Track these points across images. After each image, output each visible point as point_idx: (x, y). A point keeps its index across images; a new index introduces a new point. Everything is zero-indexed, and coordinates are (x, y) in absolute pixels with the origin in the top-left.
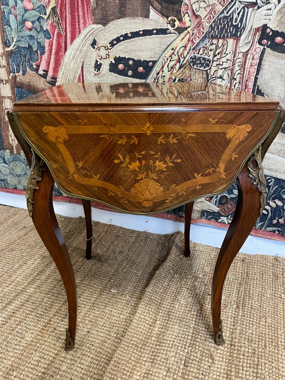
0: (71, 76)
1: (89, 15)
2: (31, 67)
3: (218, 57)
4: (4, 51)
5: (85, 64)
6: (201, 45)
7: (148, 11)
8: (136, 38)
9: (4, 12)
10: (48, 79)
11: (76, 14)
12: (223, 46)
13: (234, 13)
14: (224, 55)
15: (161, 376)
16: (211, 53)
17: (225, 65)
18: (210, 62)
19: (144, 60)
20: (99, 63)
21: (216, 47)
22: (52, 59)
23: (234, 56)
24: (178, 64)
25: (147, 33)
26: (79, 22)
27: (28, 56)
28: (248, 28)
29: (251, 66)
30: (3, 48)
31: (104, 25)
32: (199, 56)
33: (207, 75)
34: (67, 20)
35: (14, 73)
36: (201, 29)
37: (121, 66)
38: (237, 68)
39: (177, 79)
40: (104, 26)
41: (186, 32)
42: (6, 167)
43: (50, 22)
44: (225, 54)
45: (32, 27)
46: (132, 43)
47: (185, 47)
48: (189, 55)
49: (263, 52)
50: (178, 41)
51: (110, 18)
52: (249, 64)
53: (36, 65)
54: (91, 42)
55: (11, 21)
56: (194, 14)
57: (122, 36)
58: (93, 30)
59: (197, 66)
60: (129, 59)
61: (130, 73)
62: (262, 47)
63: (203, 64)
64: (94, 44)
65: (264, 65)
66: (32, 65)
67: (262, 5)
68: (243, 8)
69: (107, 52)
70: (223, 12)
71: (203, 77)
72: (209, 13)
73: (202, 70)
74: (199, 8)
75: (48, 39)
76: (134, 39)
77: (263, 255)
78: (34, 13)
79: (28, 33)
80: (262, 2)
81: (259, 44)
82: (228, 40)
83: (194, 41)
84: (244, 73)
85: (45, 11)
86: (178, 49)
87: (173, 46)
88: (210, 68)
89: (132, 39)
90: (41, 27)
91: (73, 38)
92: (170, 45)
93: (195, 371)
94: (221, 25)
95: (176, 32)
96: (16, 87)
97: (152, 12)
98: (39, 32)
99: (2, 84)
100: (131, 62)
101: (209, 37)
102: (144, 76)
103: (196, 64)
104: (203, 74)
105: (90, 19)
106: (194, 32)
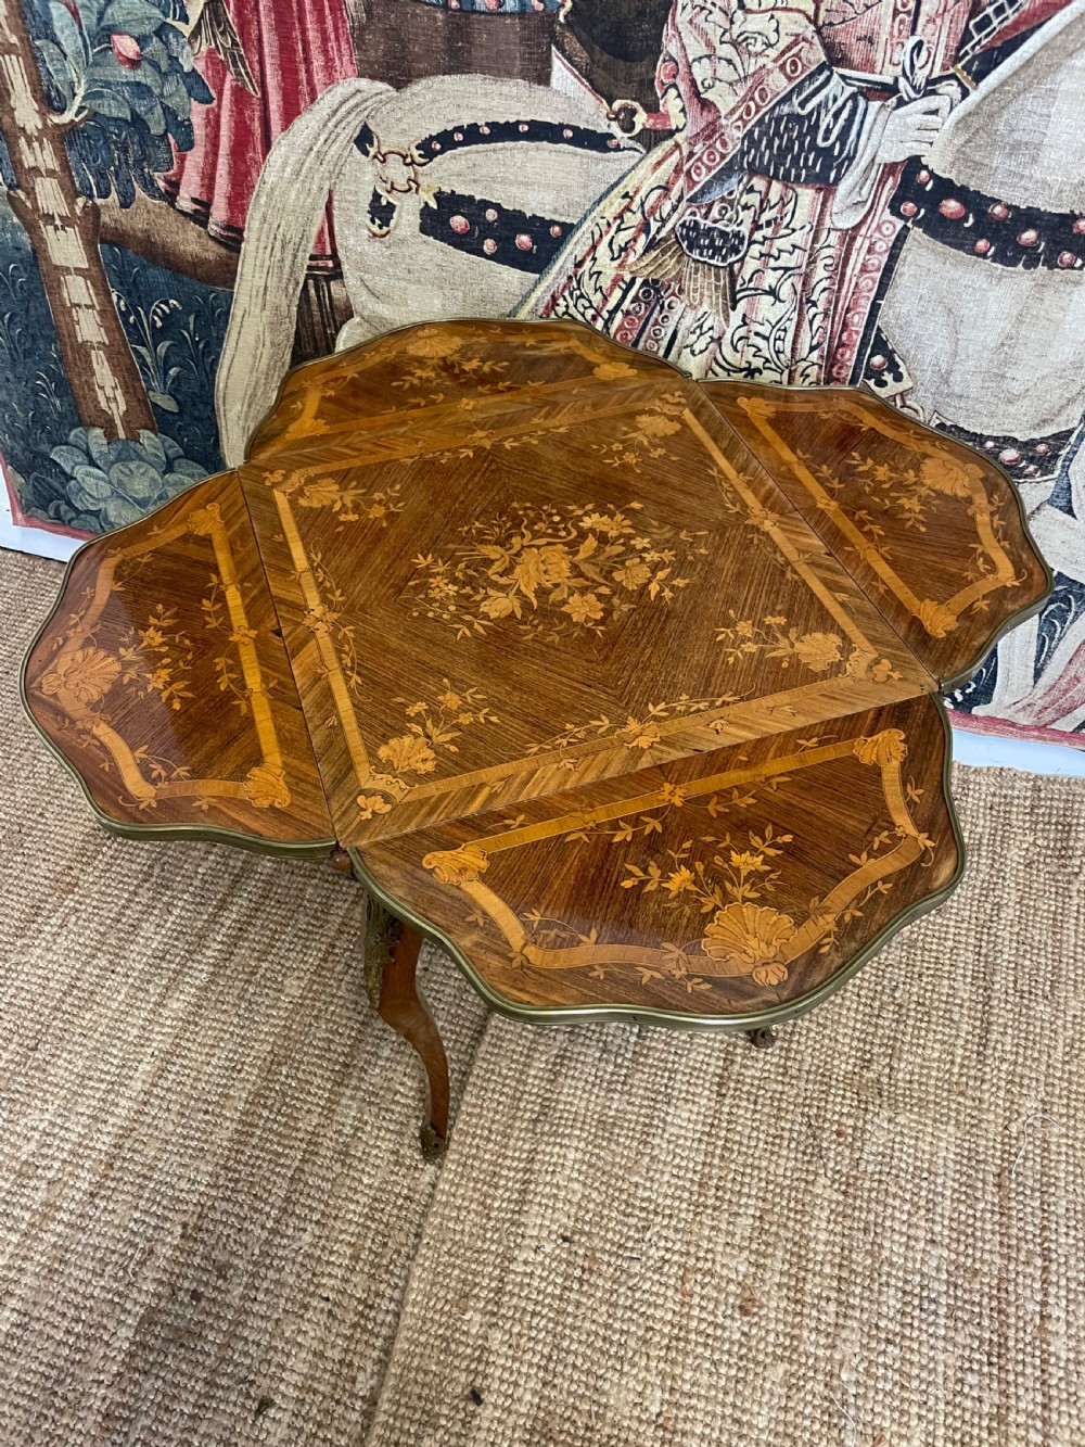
0: (292, 232)
1: (344, 46)
2: (149, 184)
3: (767, 232)
4: (45, 124)
5: (336, 197)
6: (717, 193)
7: (547, 64)
8: (507, 144)
10: (213, 228)
11: (297, 34)
12: (784, 205)
13: (823, 112)
14: (783, 232)
15: (590, 1060)
16: (747, 216)
17: (785, 261)
18: (741, 242)
19: (534, 216)
20: (384, 203)
21: (762, 202)
22: (220, 166)
23: (815, 239)
24: (643, 237)
25: (543, 132)
26: (307, 61)
27: (134, 149)
28: (862, 162)
29: (864, 269)
30: (43, 115)
31: (399, 85)
32: (709, 223)
33: (733, 277)
34: (266, 50)
35: (91, 197)
36: (718, 145)
37: (458, 222)
38: (820, 273)
39: (639, 281)
40: (398, 88)
41: (669, 143)
42: (98, 478)
43: (204, 45)
44: (787, 227)
45: (138, 55)
46: (494, 156)
47: (666, 189)
48: (676, 216)
49: (901, 238)
50: (642, 172)
51: (416, 65)
52: (859, 266)
53: (167, 181)
55: (57, 25)
56: (697, 94)
57: (459, 129)
58: (359, 96)
59: (701, 254)
60: (486, 204)
61: (489, 245)
62: (900, 224)
63: (721, 248)
64: (364, 139)
65: (901, 275)
66: (152, 181)
67: (913, 95)
68: (853, 97)
69: (409, 172)
70: (787, 99)
71: (717, 287)
72: (743, 100)
73: (717, 267)
74: (714, 79)
75: (201, 102)
76: (500, 145)
78: (142, 9)
79: (125, 73)
80: (914, 87)
81: (892, 213)
82: (799, 190)
83: (695, 177)
84: (840, 289)
86: (642, 193)
87: (629, 185)
88: (742, 260)
89: (493, 145)
90: (173, 59)
91: (291, 113)
92: (617, 184)
93: (661, 1046)
94: (781, 139)
95: (638, 146)
96: (103, 242)
97: (559, 67)
98: (164, 75)
99: (50, 228)
100: (491, 215)
101: (741, 169)
102: (535, 262)
103: (699, 247)
104: (718, 279)
105: (346, 58)
106: (696, 149)
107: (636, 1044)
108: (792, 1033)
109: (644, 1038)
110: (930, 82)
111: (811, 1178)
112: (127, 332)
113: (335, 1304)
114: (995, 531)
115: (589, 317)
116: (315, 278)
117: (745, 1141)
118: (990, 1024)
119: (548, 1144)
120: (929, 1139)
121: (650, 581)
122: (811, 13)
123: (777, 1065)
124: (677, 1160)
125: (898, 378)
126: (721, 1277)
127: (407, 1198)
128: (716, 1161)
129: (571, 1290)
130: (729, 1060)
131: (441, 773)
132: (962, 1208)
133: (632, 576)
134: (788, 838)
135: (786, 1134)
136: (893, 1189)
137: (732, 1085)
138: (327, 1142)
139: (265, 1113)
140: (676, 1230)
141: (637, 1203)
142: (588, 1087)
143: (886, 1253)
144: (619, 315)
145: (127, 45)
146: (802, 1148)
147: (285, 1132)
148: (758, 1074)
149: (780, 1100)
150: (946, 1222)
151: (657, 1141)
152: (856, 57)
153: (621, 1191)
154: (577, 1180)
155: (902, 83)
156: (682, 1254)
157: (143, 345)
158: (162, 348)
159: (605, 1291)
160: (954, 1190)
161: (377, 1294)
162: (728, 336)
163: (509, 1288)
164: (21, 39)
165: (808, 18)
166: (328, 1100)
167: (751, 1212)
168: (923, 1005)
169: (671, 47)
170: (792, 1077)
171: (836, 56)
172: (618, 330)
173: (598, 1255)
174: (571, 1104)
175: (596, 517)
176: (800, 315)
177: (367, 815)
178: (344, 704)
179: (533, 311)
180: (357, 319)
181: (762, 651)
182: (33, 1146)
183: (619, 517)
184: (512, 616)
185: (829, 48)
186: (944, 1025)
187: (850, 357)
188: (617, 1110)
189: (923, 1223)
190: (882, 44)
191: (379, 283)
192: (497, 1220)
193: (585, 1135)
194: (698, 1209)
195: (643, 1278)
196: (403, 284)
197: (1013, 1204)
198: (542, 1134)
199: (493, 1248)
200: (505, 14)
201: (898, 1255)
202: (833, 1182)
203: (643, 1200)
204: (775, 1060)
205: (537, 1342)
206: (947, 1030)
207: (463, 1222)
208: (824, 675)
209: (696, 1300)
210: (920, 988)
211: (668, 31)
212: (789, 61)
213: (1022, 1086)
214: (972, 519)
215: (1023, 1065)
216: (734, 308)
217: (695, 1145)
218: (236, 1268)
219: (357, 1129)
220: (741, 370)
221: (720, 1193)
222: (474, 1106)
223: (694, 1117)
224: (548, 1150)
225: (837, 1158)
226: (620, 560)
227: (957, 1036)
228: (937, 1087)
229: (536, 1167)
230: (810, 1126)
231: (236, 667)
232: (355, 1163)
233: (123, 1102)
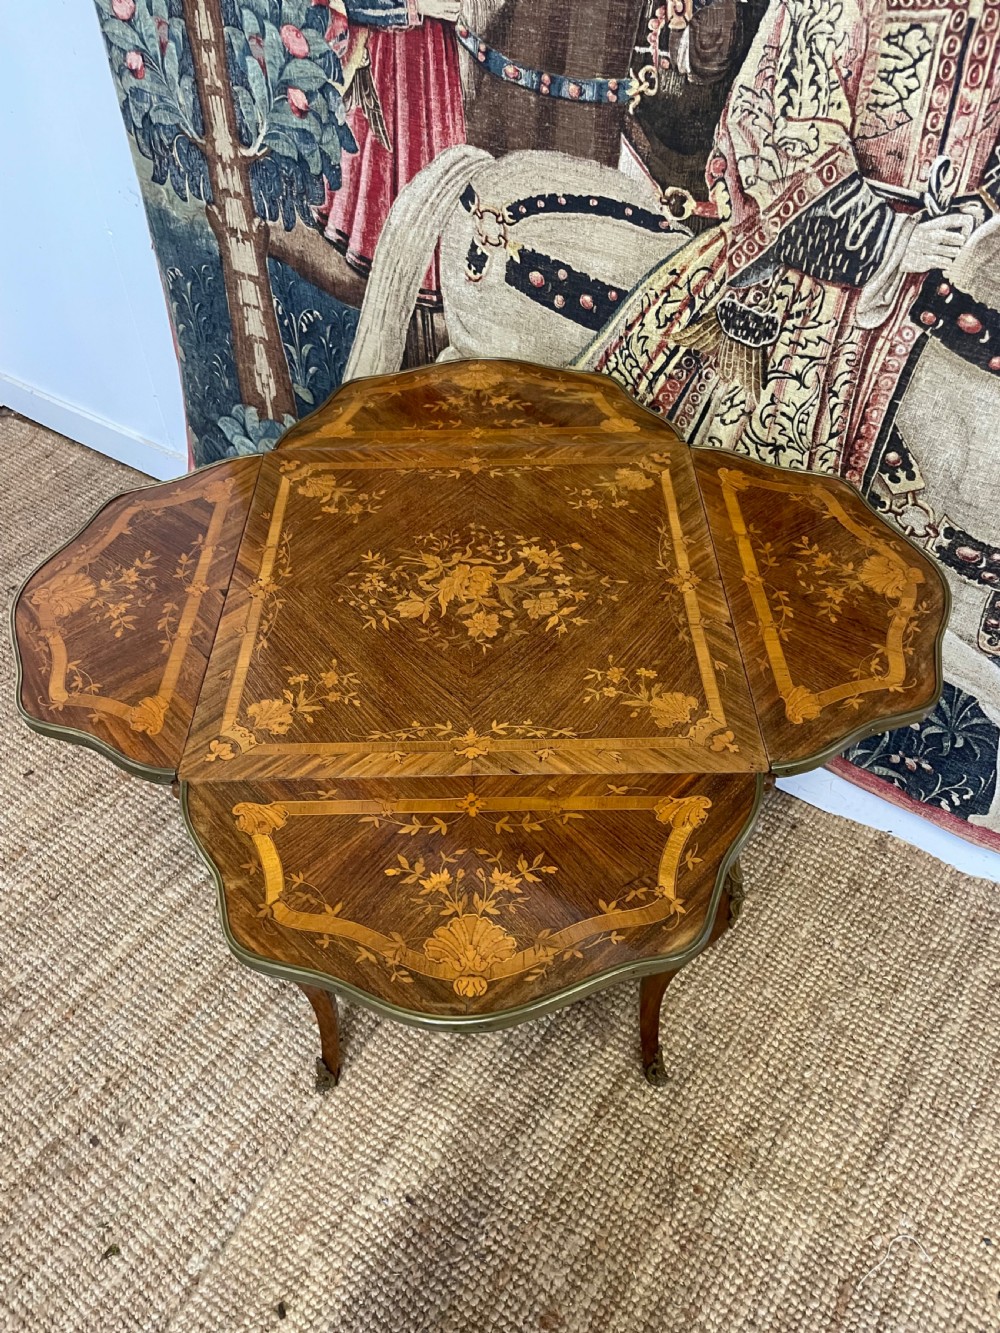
0: (408, 267)
1: (457, 117)
2: (306, 213)
3: (797, 322)
4: (236, 155)
5: (443, 243)
6: (753, 281)
7: (617, 149)
8: (579, 214)
9: (231, 45)
10: (350, 256)
11: (422, 102)
12: (813, 300)
13: (852, 218)
14: (811, 323)
15: (491, 1046)
16: (780, 304)
17: (812, 350)
18: (775, 328)
19: (596, 280)
20: (479, 252)
21: (794, 293)
22: (358, 206)
23: (839, 335)
24: (688, 311)
25: (609, 208)
26: (429, 126)
27: (298, 183)
28: (887, 268)
29: (884, 369)
30: (235, 147)
32: (745, 307)
33: (766, 358)
34: (399, 113)
35: (264, 218)
36: (757, 237)
37: (536, 277)
38: (842, 366)
39: (682, 350)
40: (496, 157)
41: (715, 231)
43: (354, 105)
44: (814, 320)
45: (306, 106)
46: (568, 224)
47: (711, 271)
48: (717, 296)
49: (920, 344)
50: (690, 253)
51: (511, 139)
52: (879, 365)
53: (320, 213)
54: (458, 189)
55: (251, 75)
56: (741, 189)
57: (541, 197)
58: (466, 160)
59: (736, 334)
60: (559, 265)
62: (919, 331)
63: (755, 331)
64: (468, 197)
65: (918, 380)
66: (309, 212)
67: (938, 211)
68: (881, 207)
69: (500, 229)
70: (822, 202)
71: (749, 366)
72: (781, 199)
73: (750, 347)
74: (757, 177)
76: (573, 215)
77: (854, 823)
78: (311, 69)
79: (295, 121)
80: (939, 204)
81: (913, 320)
82: (827, 287)
83: (735, 263)
84: (860, 384)
85: (340, 71)
86: (689, 272)
87: (677, 263)
88: (774, 344)
89: (568, 214)
90: (331, 113)
91: (414, 169)
93: (560, 1053)
94: (814, 238)
95: (687, 229)
96: (270, 256)
97: (626, 154)
98: (324, 126)
99: (234, 240)
100: (562, 274)
101: (778, 261)
102: (596, 320)
103: (734, 327)
104: (750, 357)
105: (458, 127)
106: (738, 239)
107: (537, 1044)
108: (688, 1079)
109: (547, 1042)
110: (955, 200)
111: (656, 1221)
112: (282, 332)
113: (198, 1187)
114: (906, 636)
115: (635, 375)
116: (423, 309)
117: (605, 1167)
118: (893, 1131)
119: (425, 1109)
120: (785, 1223)
121: (553, 614)
122: (848, 125)
123: (662, 1105)
124: (536, 1163)
125: (911, 477)
126: (535, 1284)
127: (290, 1117)
128: (571, 1176)
129: (397, 1247)
130: (618, 1084)
131: (290, 738)
132: (795, 1301)
133: (541, 606)
134: (552, 870)
135: (646, 1173)
136: (731, 1260)
137: (612, 1110)
138: (243, 1047)
139: (204, 1006)
140: (511, 1227)
141: (485, 1189)
142: (480, 1070)
143: (702, 1318)
144: (662, 378)
145: (298, 98)
146: (656, 1191)
147: (215, 1028)
148: (641, 1108)
149: (651, 1138)
150: (773, 1309)
151: (524, 1139)
152: (885, 171)
153: (475, 1173)
154: (439, 1150)
155: (928, 199)
156: (507, 1250)
157: (293, 344)
158: (306, 349)
159: (427, 1258)
160: (793, 1281)
161: (235, 1192)
162: (758, 412)
163: (345, 1226)
164: (224, 83)
165: (845, 129)
166: (258, 1011)
167: (586, 1234)
168: (830, 1092)
169: (722, 145)
170: (671, 1121)
171: (867, 168)
172: (661, 391)
173: (432, 1224)
174: (460, 1080)
175: (535, 549)
176: (823, 402)
177: (212, 758)
178: (244, 661)
179: (590, 363)
180: (451, 348)
181: (619, 698)
182: (21, 977)
183: (556, 553)
184: (419, 619)
185: (861, 158)
186: (843, 1119)
187: (868, 448)
188: (498, 1099)
189: (749, 1302)
190: (910, 161)
191: (471, 319)
192: (357, 1162)
193: (460, 1112)
194: (539, 1214)
195: (465, 1259)
196: (488, 323)
197: (849, 1314)
198: (424, 1099)
199: (345, 1186)
200: (585, 102)
201: (713, 1323)
202: (675, 1233)
203: (491, 1188)
204: (661, 1100)
205: (351, 1283)
206: (844, 1125)
207: (327, 1154)
208: (666, 732)
209: (504, 1298)
210: (833, 1075)
211: (719, 129)
212: (826, 168)
213: (903, 1202)
214: (889, 620)
215: (912, 1183)
216: (764, 387)
217: (557, 1155)
218: (133, 1129)
219: (272, 1044)
220: (768, 445)
221: (563, 1207)
222: (373, 1054)
223: (566, 1128)
224: (424, 1114)
225: (686, 1210)
226: (536, 591)
227: (854, 1133)
228: (813, 1176)
229: (407, 1126)
230: (671, 1172)
231: (177, 615)
232: (260, 1073)
233: (102, 963)
